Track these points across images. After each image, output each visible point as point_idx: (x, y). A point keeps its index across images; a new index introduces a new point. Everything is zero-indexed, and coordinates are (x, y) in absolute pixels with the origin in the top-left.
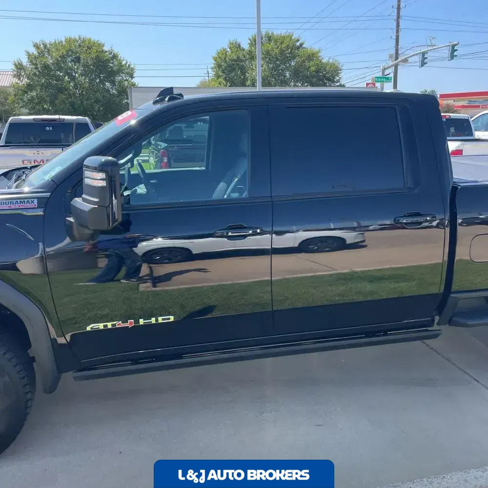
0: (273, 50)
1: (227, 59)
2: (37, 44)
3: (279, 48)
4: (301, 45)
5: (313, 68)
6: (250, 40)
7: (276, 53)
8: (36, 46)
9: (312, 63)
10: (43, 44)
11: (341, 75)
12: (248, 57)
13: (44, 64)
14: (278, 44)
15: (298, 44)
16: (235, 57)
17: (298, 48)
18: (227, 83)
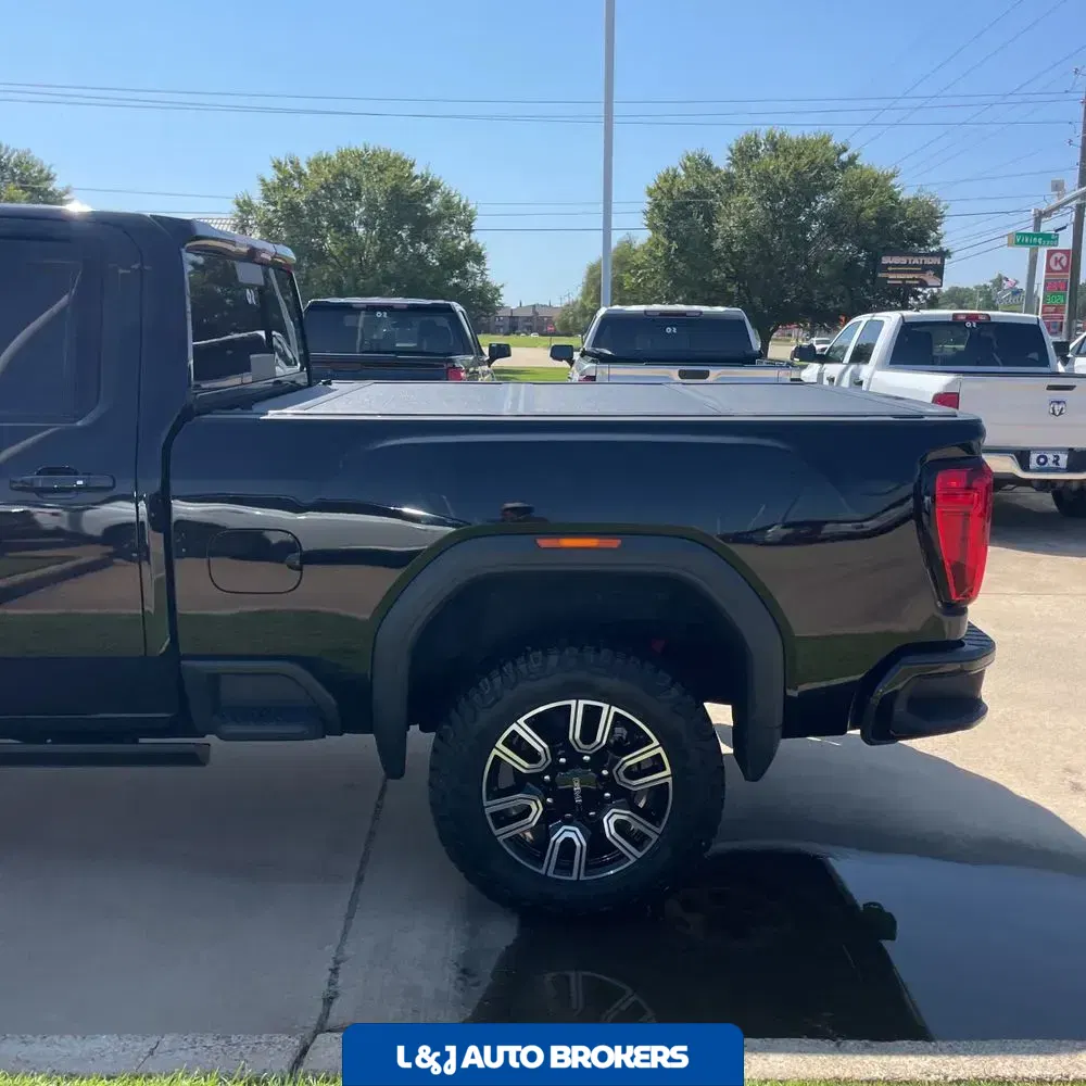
0: (778, 172)
1: (675, 192)
2: (280, 163)
3: (792, 166)
4: (852, 160)
5: (870, 213)
6: (731, 151)
7: (783, 178)
8: (278, 166)
9: (867, 201)
10: (292, 162)
11: (941, 229)
12: (723, 186)
13: (290, 201)
14: (790, 158)
15: (844, 157)
16: (693, 188)
17: (844, 166)
18: (670, 243)
